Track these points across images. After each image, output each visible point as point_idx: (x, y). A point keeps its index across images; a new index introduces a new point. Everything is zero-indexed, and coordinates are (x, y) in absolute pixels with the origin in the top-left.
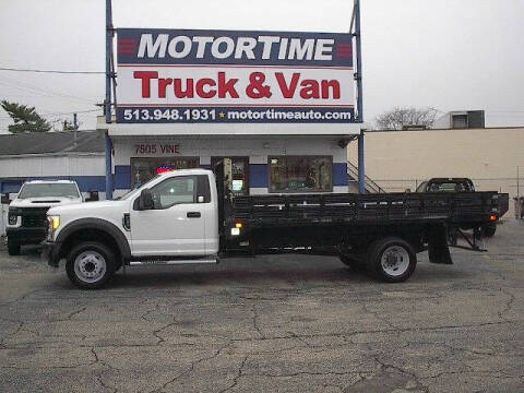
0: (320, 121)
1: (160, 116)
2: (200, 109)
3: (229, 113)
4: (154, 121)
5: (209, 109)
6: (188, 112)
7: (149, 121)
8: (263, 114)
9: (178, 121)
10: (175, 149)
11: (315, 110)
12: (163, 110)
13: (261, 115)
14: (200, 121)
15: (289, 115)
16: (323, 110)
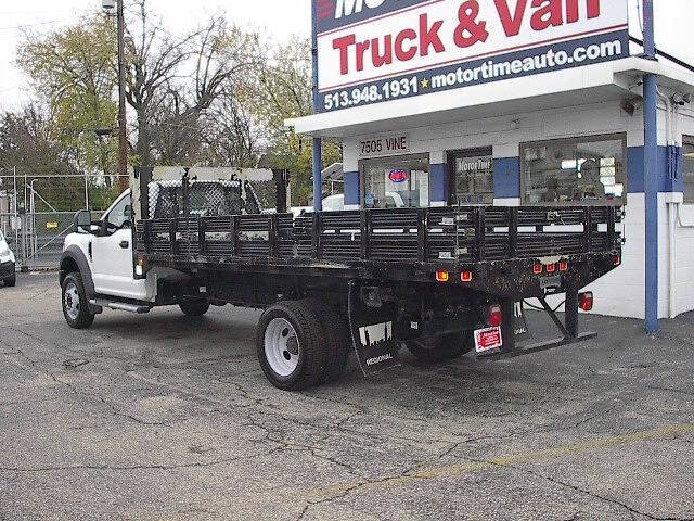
1: (359, 97)
2: (399, 79)
3: (433, 79)
4: (354, 105)
5: (410, 77)
6: (386, 87)
7: (349, 106)
8: (476, 70)
9: (378, 101)
11: (556, 48)
12: (361, 88)
13: (474, 74)
14: (400, 96)
16: (568, 46)
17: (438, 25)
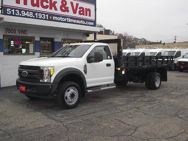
0: (85, 25)
1: (25, 14)
2: (42, 13)
3: (53, 17)
4: (21, 16)
5: (46, 14)
6: (37, 14)
7: (19, 16)
8: (66, 19)
9: (32, 18)
10: (24, 32)
11: (83, 20)
12: (26, 11)
13: (65, 20)
14: (42, 19)
15: (75, 21)
16: (85, 20)
17: (55, 2)
